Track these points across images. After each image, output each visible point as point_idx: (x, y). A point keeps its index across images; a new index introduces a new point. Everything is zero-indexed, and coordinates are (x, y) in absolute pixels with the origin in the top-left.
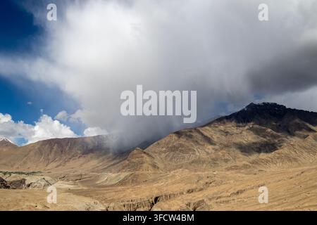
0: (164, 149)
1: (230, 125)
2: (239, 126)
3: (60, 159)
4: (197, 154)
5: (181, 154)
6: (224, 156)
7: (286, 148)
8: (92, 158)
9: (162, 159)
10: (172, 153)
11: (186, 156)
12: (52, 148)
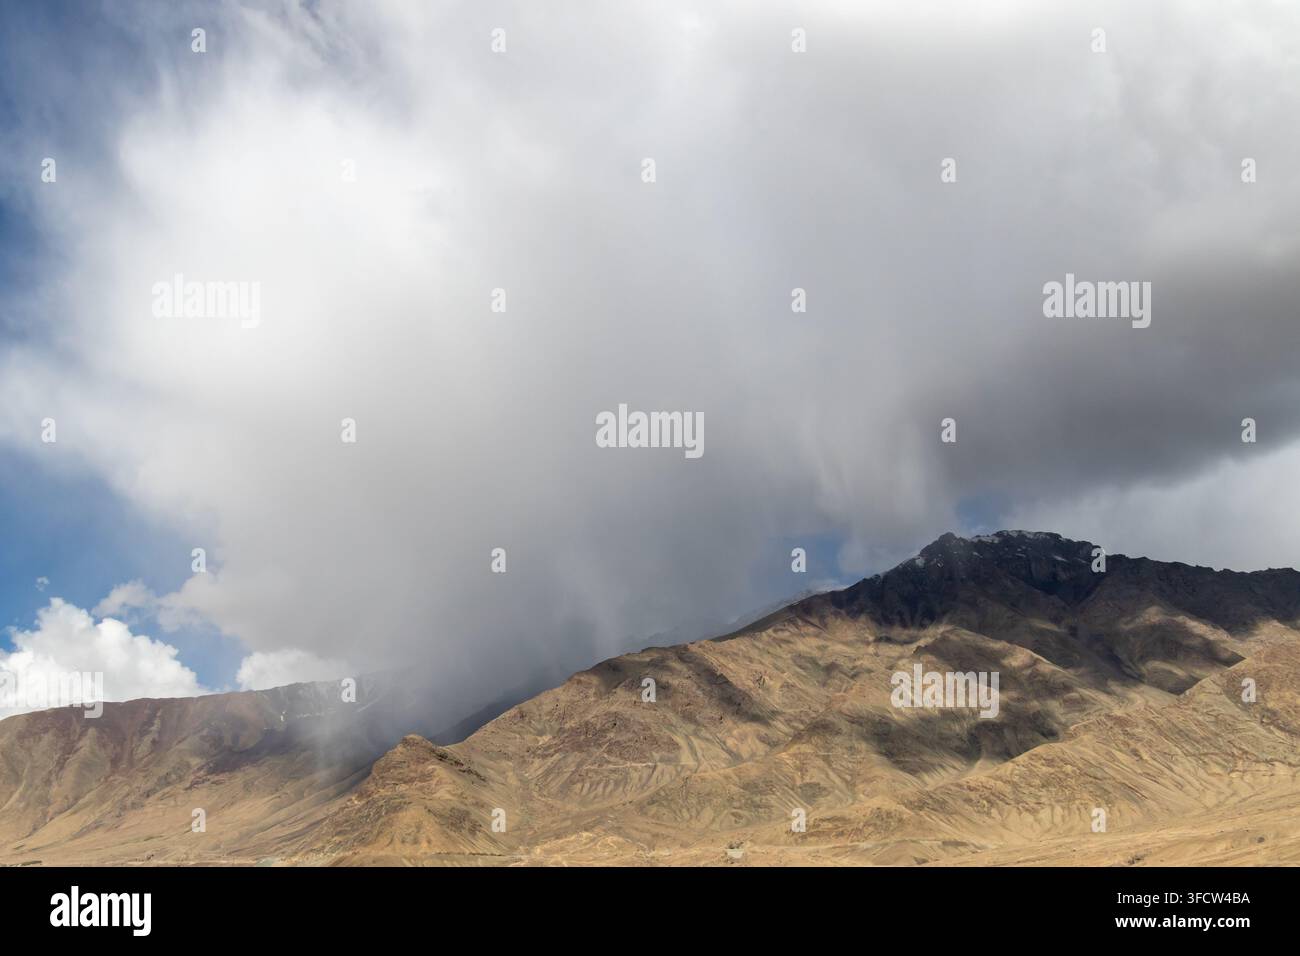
0: (545, 739)
1: (851, 635)
2: (889, 640)
3: (102, 800)
4: (686, 759)
5: (615, 762)
6: (802, 769)
7: (1086, 737)
8: (247, 787)
9: (524, 782)
10: (574, 757)
11: (637, 769)
12: (70, 749)
